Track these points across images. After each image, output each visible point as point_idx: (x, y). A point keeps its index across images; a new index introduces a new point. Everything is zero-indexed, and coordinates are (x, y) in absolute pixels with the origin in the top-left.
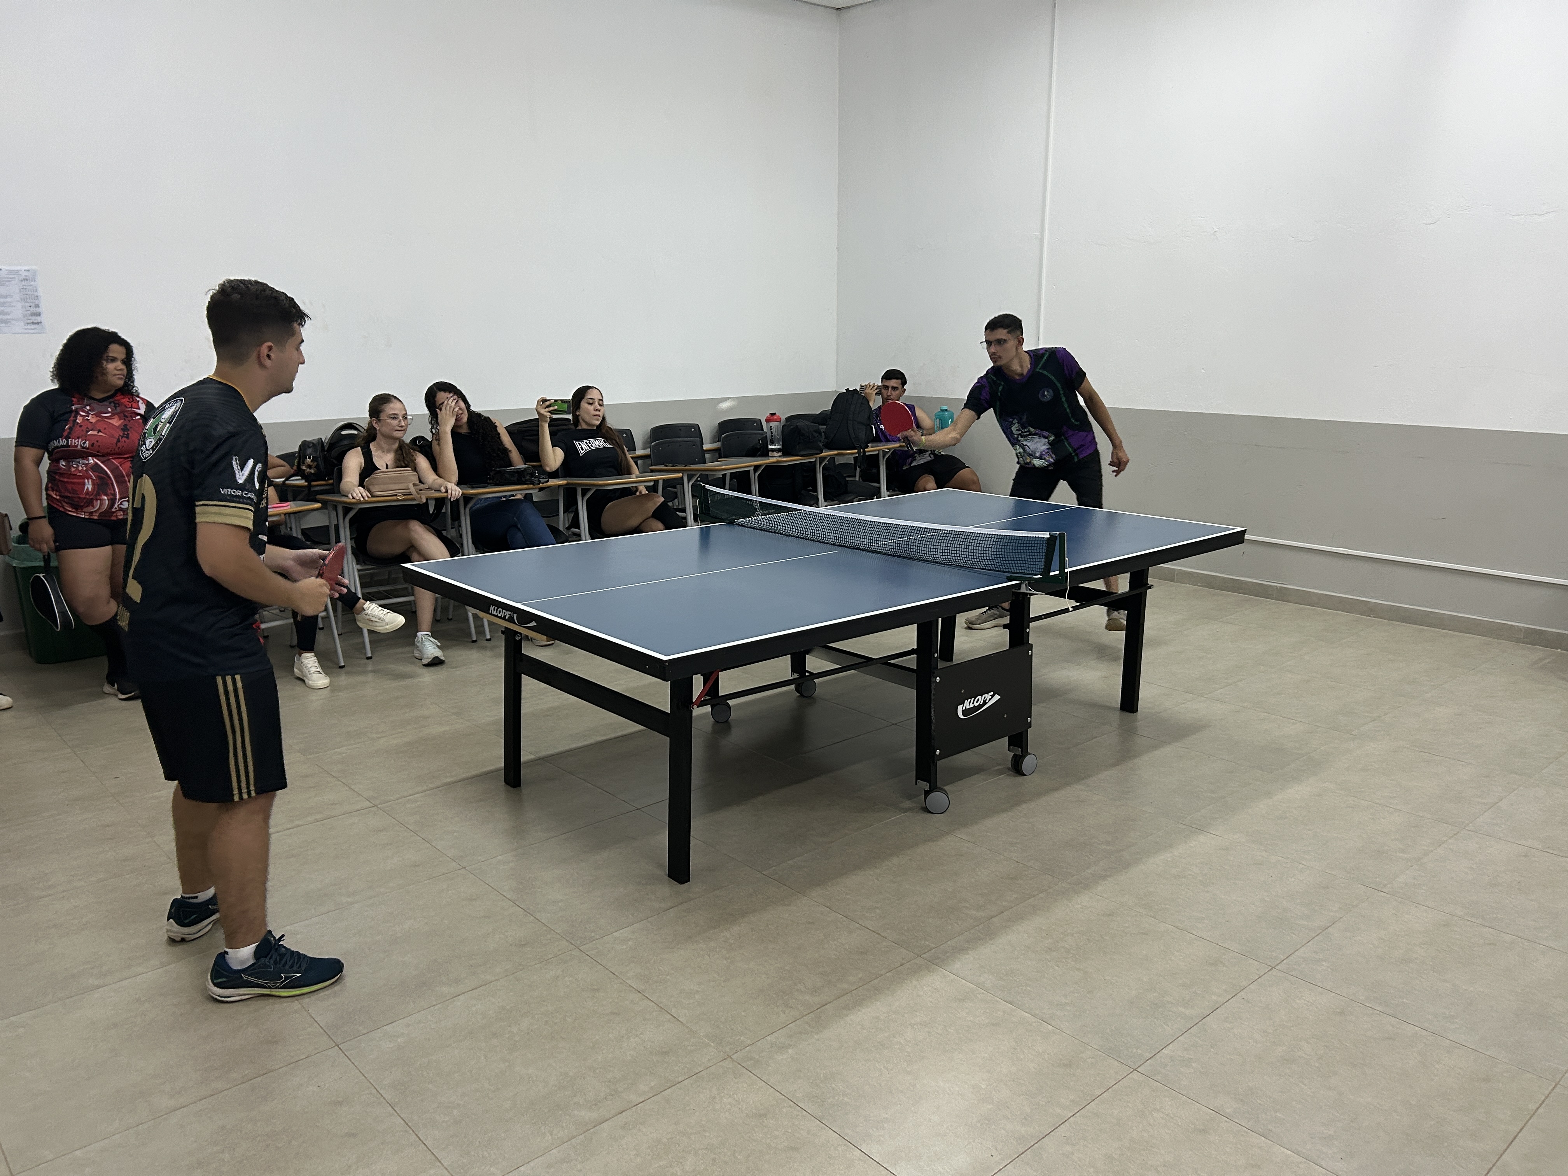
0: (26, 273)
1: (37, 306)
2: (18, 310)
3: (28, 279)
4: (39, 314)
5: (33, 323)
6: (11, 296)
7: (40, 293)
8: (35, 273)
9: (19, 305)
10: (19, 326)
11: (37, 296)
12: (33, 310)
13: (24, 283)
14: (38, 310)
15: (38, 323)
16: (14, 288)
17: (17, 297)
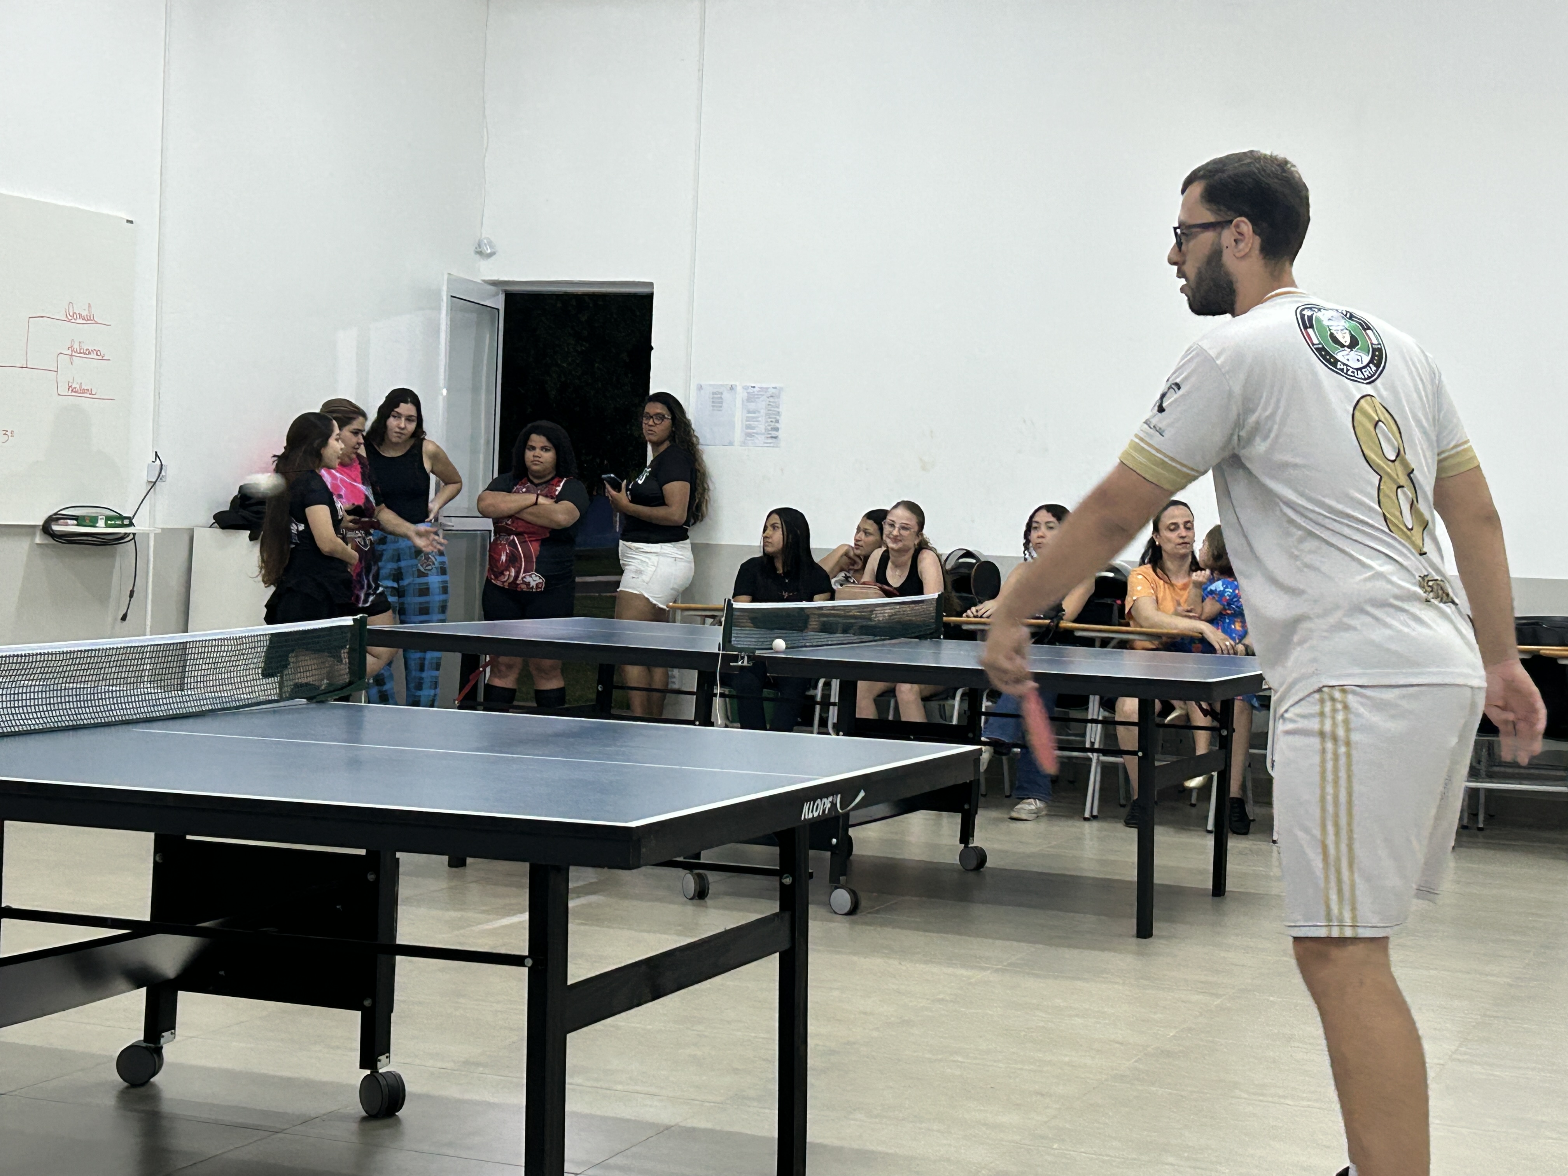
1: (777, 421)
2: (761, 426)
3: (774, 396)
4: (777, 429)
5: (772, 437)
6: (759, 412)
7: (782, 409)
8: (781, 389)
9: (762, 419)
10: (760, 440)
11: (779, 412)
12: (773, 425)
13: (772, 399)
14: (777, 425)
15: (775, 438)
16: (761, 405)
17: (763, 412)
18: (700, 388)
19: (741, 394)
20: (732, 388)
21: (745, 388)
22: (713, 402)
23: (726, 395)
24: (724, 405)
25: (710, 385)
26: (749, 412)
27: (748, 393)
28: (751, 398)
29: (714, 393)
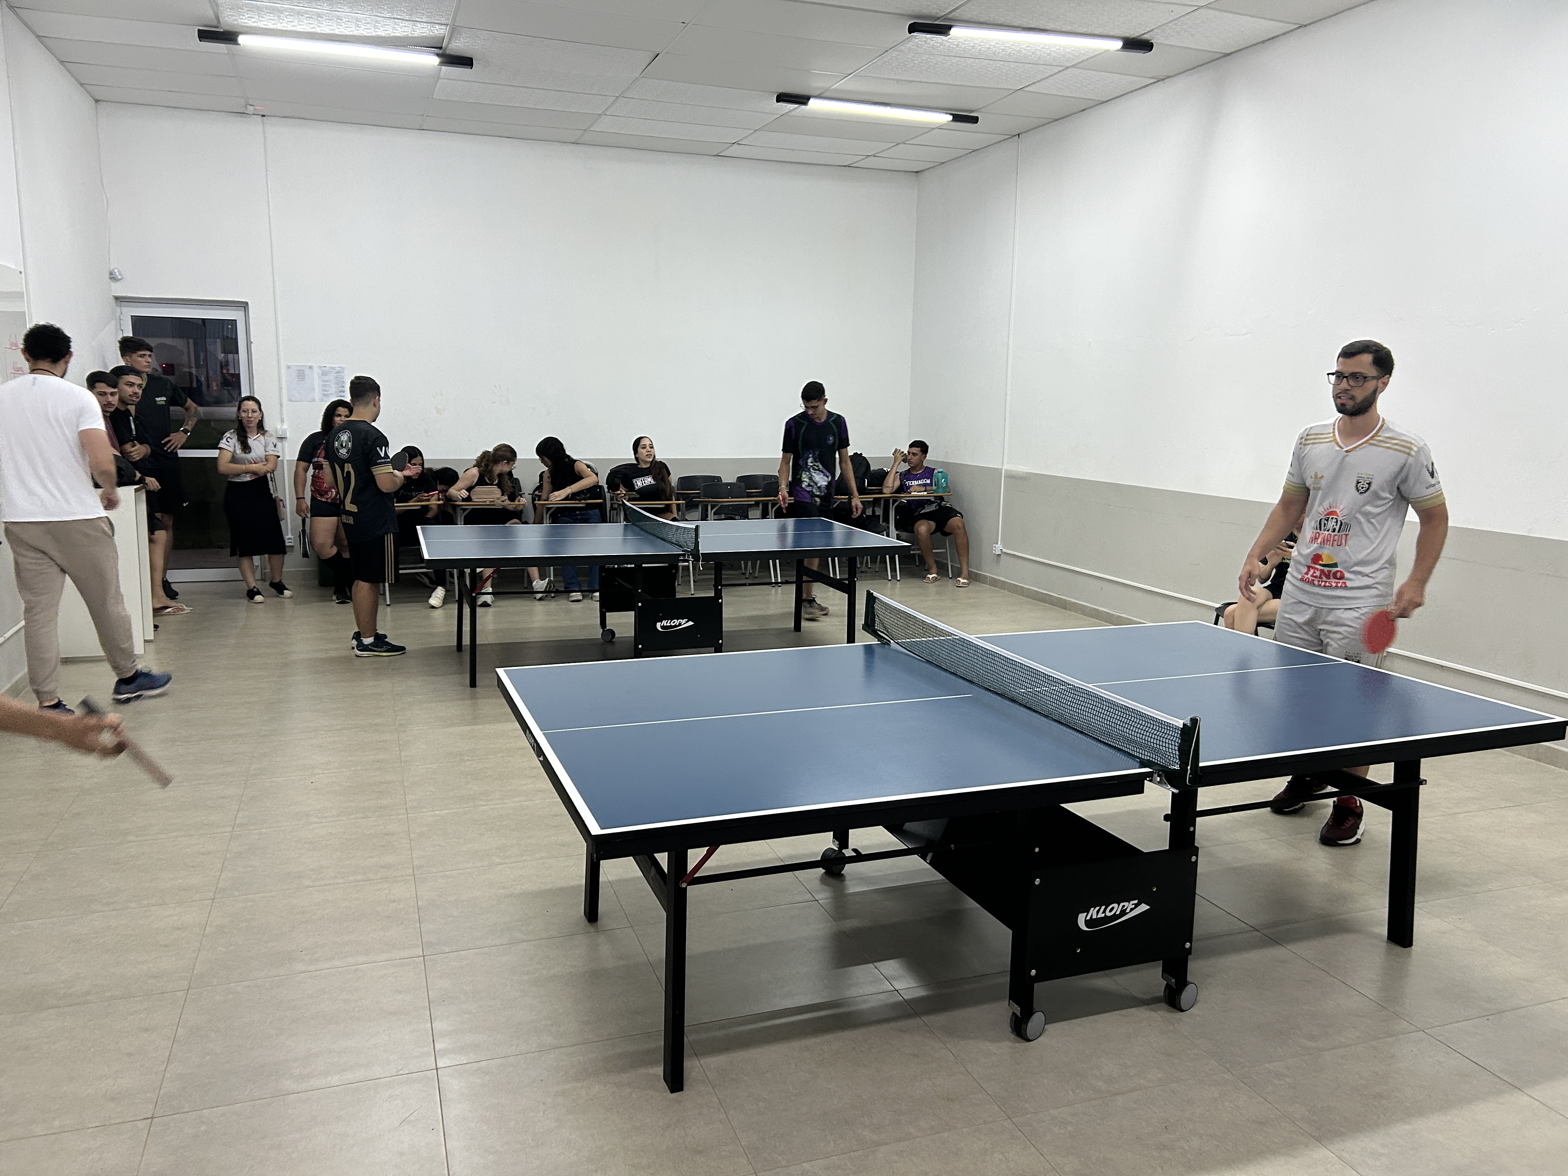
0: (339, 369)
2: (333, 389)
6: (330, 381)
8: (343, 368)
9: (333, 386)
12: (340, 389)
13: (338, 374)
16: (332, 377)
17: (333, 382)
18: (289, 367)
19: (317, 371)
20: (311, 367)
21: (320, 367)
22: (298, 376)
23: (307, 372)
24: (306, 377)
25: (295, 366)
26: (323, 381)
27: (322, 370)
28: (324, 374)
29: (298, 371)
